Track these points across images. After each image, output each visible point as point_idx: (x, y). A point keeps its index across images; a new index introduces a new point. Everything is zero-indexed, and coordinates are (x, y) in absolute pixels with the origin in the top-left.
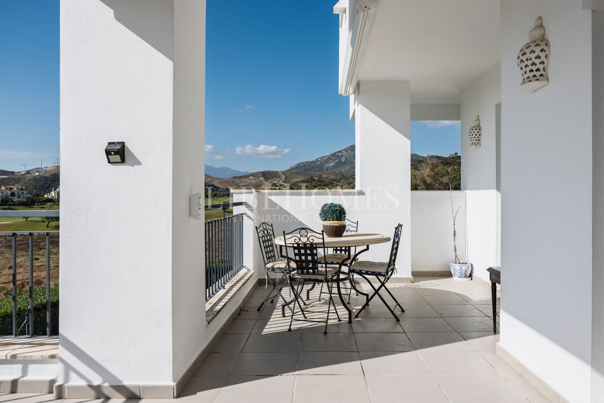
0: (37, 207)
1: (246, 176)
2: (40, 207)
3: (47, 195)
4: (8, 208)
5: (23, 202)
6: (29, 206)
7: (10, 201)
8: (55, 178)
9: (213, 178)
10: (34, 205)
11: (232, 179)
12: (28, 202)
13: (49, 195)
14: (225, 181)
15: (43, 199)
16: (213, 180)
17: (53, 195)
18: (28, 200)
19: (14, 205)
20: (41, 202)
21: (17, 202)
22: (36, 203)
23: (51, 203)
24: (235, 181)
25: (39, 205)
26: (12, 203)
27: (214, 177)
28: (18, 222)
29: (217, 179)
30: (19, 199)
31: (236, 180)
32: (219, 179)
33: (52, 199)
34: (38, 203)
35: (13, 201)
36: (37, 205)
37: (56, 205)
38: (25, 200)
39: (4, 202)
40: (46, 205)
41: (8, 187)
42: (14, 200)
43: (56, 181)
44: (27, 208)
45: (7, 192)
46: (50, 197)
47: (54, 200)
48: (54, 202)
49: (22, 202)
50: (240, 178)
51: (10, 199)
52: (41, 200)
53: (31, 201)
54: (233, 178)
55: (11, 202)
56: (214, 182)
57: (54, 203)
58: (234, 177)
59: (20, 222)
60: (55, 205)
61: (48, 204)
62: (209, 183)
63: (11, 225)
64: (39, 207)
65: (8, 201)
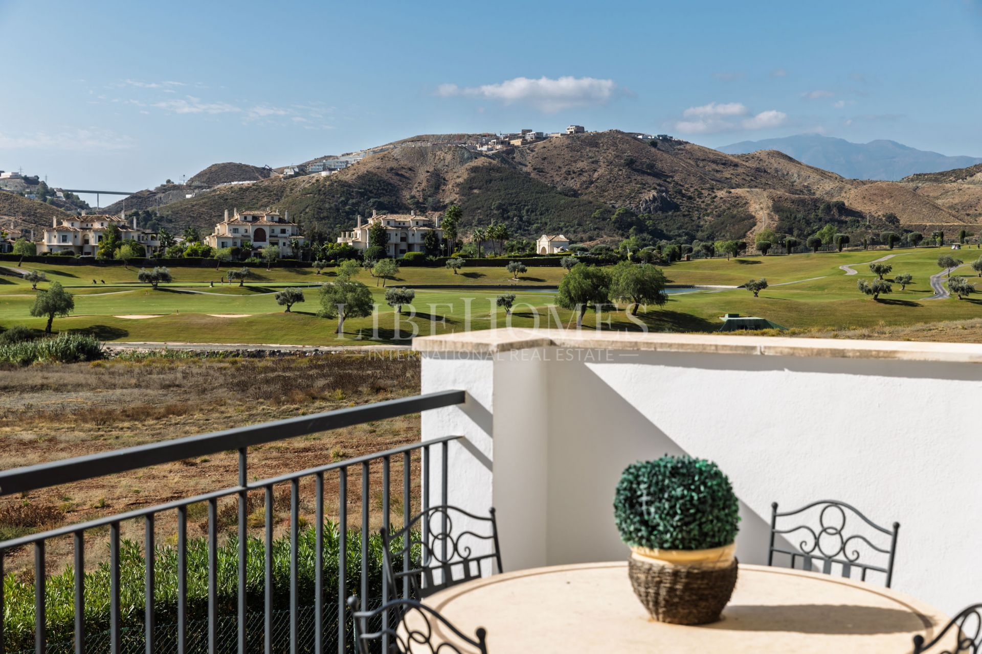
0: (319, 273)
1: (961, 170)
2: (325, 274)
3: (345, 236)
4: (245, 273)
5: (284, 257)
6: (298, 269)
7: (252, 254)
8: (369, 186)
9: (842, 179)
10: (310, 266)
11: (912, 185)
12: (295, 256)
13: (350, 236)
14: (883, 190)
15: (332, 248)
16: (841, 189)
17: (358, 237)
18: (296, 251)
19: (262, 265)
20: (328, 259)
21: (270, 256)
22: (314, 260)
23: (353, 261)
24: (919, 191)
25: (322, 267)
26: (258, 260)
27: (847, 177)
28: (267, 316)
29: (855, 183)
30: (274, 249)
31: (927, 188)
32: (864, 183)
33: (357, 251)
34: (320, 260)
35: (259, 255)
36: (318, 266)
37: (367, 266)
38: (289, 251)
39: (240, 257)
40: (339, 266)
41: (248, 212)
42: (262, 251)
43: (370, 195)
44: (293, 274)
45: (247, 227)
46: (351, 244)
47: (361, 253)
48: (361, 258)
49: (281, 257)
50: (939, 178)
51: (252, 247)
52: (328, 253)
53: (303, 253)
54: (912, 180)
55: (256, 255)
56: (843, 194)
57: (359, 262)
58: (919, 177)
59: (273, 315)
60: (362, 266)
61: (345, 264)
62: (827, 199)
63: (252, 322)
64: (322, 271)
65: (248, 255)
